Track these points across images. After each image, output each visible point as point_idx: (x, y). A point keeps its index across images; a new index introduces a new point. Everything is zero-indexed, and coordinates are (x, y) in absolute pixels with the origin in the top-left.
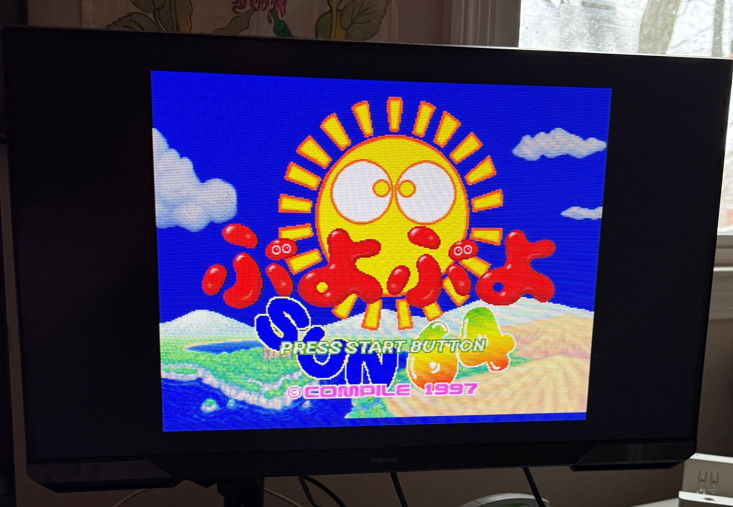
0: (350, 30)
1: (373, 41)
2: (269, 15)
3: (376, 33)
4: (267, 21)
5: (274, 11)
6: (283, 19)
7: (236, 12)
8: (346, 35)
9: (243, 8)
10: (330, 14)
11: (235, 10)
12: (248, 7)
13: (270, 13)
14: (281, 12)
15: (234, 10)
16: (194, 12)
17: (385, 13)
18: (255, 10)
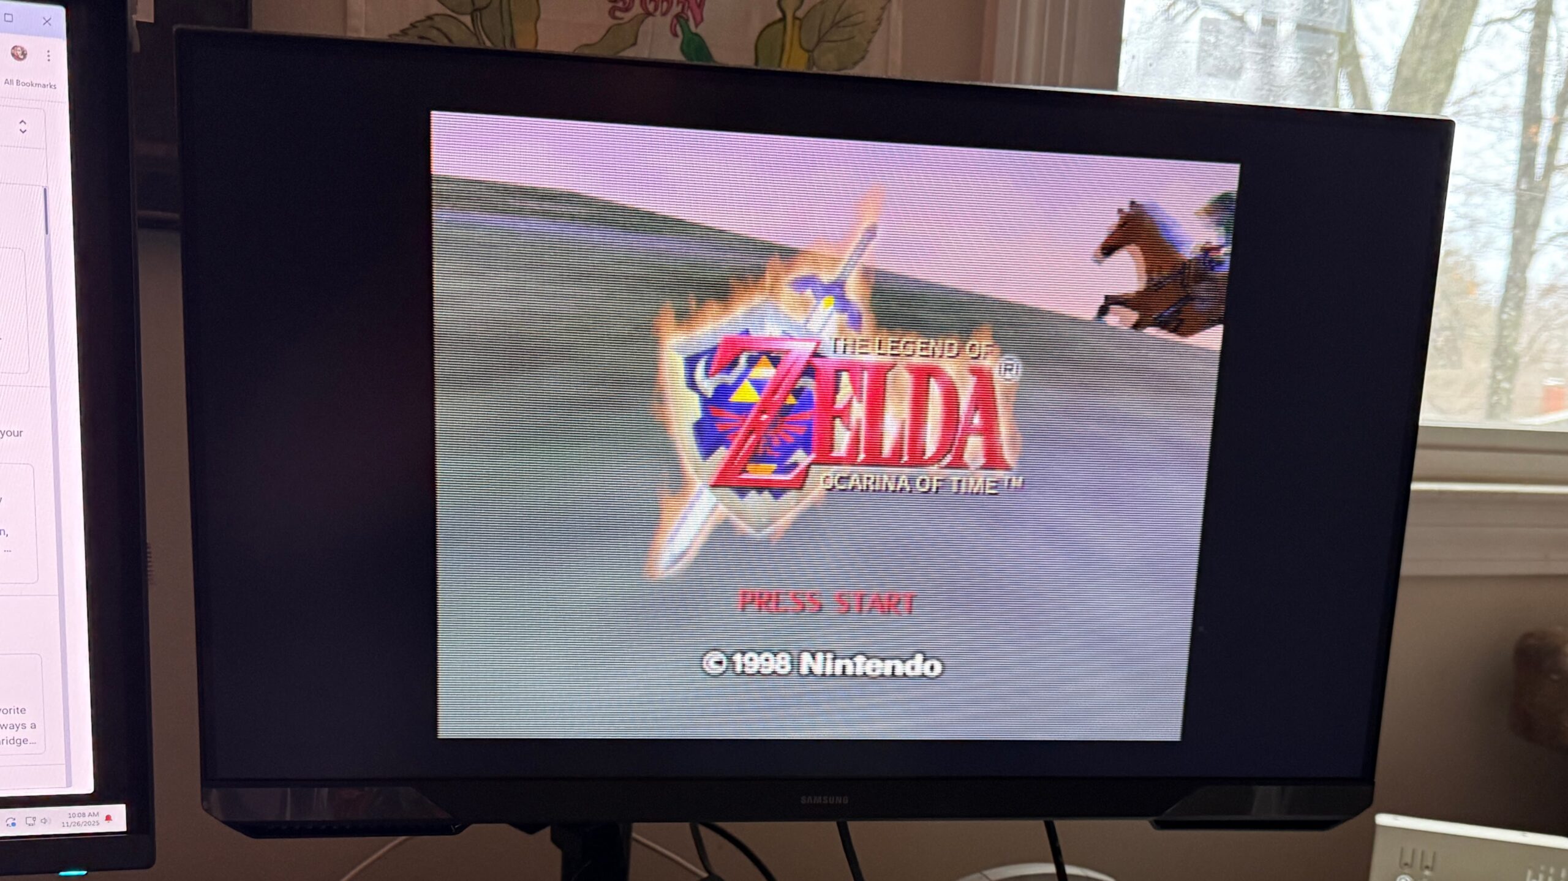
0: (816, 54)
1: (856, 71)
2: (673, 24)
3: (863, 58)
4: (670, 35)
5: (682, 17)
6: (700, 30)
7: (614, 17)
8: (809, 60)
9: (627, 10)
10: (780, 26)
11: (614, 13)
12: (637, 9)
13: (675, 21)
14: (694, 18)
15: (612, 13)
16: (542, 16)
17: (879, 24)
18: (649, 14)
